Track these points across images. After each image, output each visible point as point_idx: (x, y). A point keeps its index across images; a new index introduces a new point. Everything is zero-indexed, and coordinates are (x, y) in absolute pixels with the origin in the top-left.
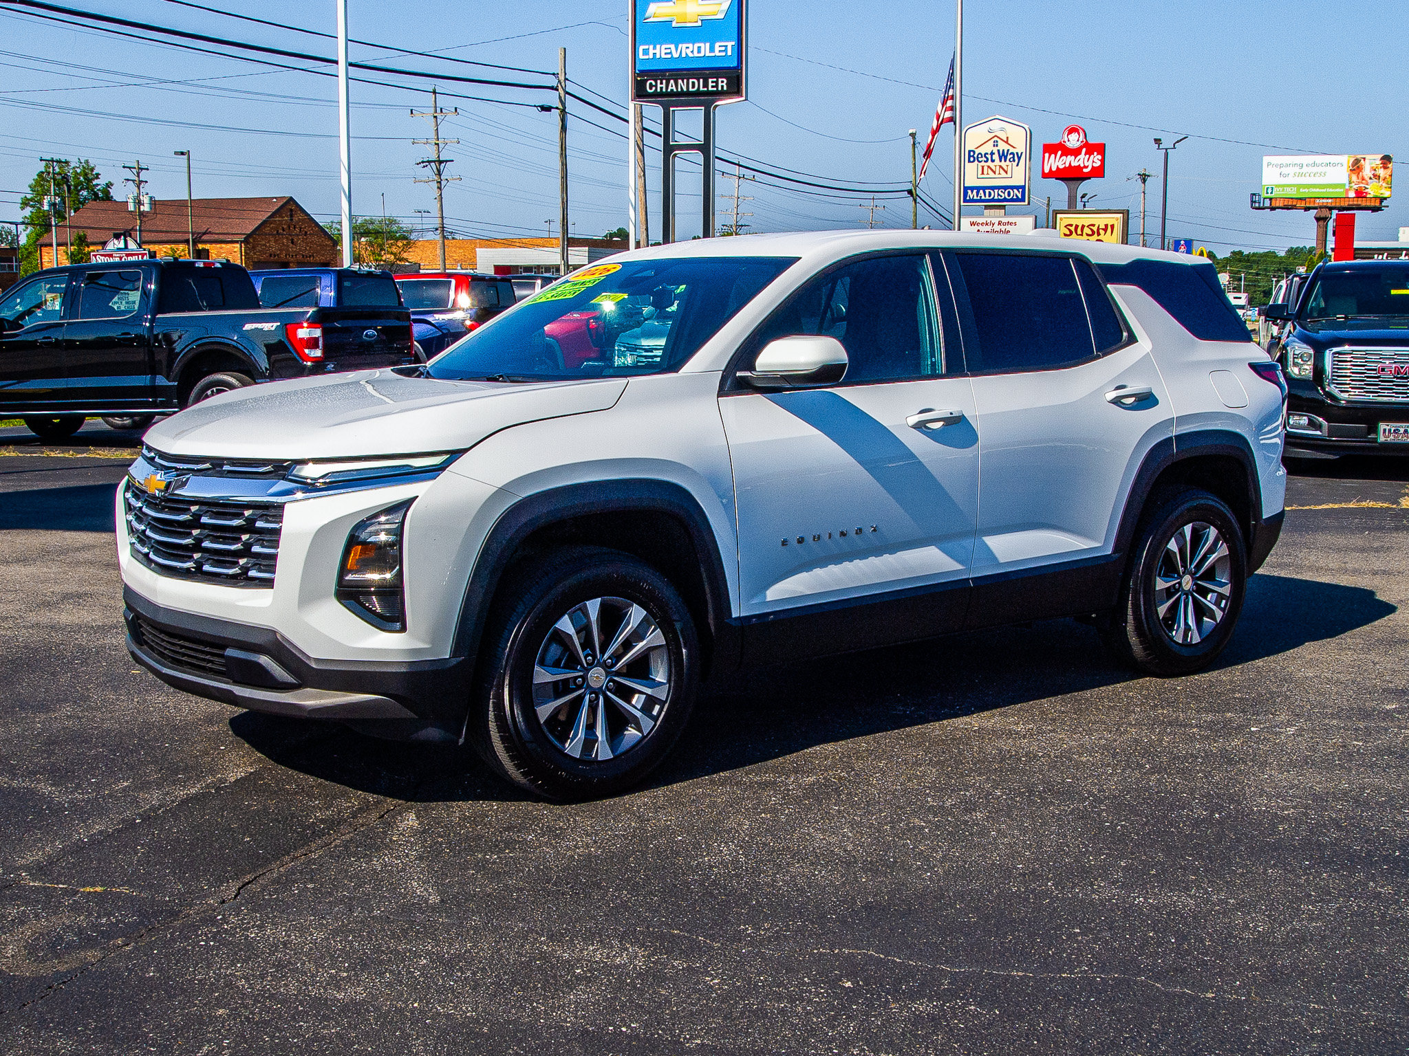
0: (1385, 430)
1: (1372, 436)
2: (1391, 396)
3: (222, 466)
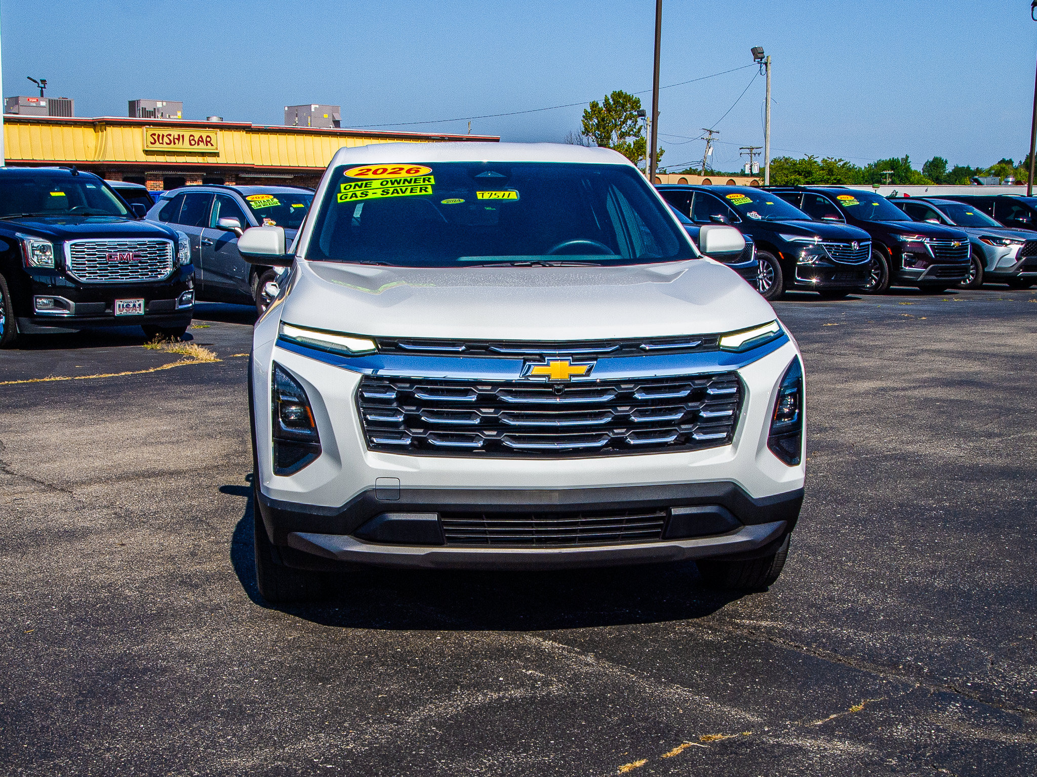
0: (119, 305)
1: (108, 311)
2: (118, 278)
3: (637, 346)
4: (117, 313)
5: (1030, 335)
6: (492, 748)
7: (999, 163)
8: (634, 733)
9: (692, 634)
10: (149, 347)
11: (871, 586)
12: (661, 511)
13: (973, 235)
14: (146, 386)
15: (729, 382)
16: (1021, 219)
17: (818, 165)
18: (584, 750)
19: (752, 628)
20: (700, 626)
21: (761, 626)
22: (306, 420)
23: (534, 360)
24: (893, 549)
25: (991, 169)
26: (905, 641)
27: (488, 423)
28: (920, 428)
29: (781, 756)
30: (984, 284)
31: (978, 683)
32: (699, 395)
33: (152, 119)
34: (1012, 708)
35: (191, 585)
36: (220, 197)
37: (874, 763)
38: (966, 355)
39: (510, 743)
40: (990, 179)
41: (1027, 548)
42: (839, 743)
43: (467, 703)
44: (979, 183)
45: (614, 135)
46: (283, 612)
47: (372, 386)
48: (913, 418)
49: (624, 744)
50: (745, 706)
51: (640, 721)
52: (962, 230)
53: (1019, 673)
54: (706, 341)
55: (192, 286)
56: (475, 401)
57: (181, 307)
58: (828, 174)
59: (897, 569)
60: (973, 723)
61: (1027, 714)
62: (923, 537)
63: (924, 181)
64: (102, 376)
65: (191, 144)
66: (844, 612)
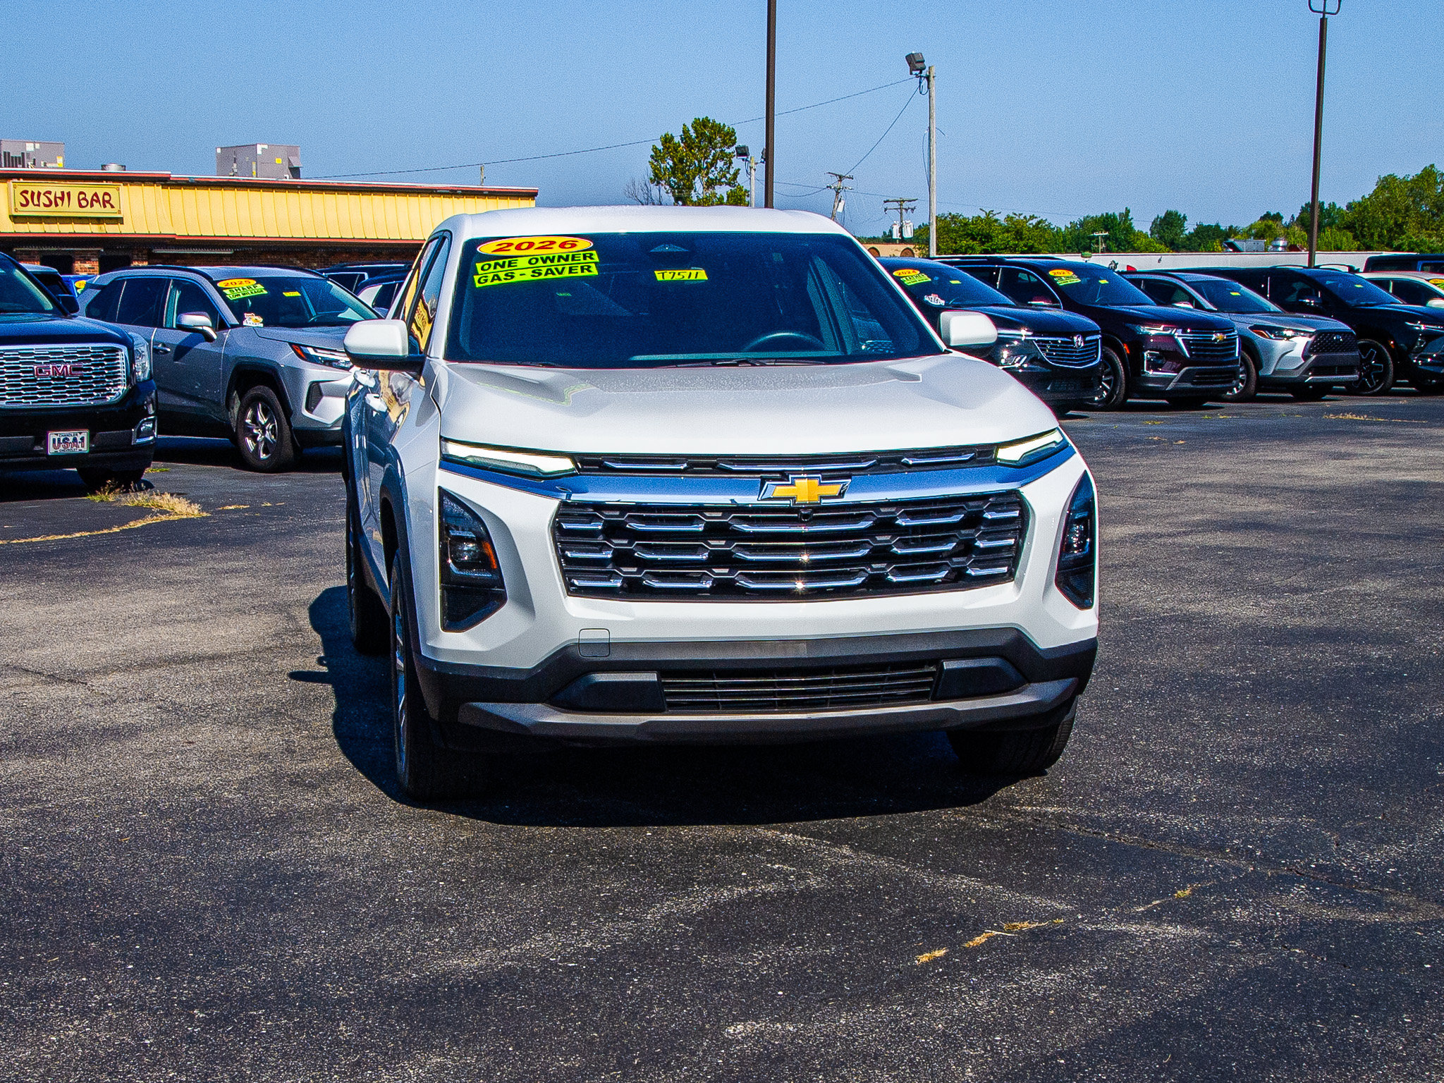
0: (54, 440)
1: (37, 448)
2: (51, 401)
3: (898, 460)
4: (51, 451)
5: (1332, 463)
6: (759, 942)
7: (1263, 218)
8: (924, 924)
9: (964, 823)
10: (97, 498)
11: (1175, 766)
12: (930, 666)
13: (1242, 323)
14: (119, 550)
15: (1009, 504)
16: (1307, 301)
17: (1001, 225)
18: (870, 943)
19: (1036, 815)
20: (971, 814)
21: (1046, 812)
22: (484, 560)
23: (774, 480)
24: (1194, 725)
25: (1251, 228)
26: (1228, 823)
27: (718, 559)
28: (1203, 583)
29: (1105, 941)
30: (1258, 394)
31: (1323, 865)
32: (974, 520)
33: (20, 169)
34: (1368, 888)
35: (306, 785)
36: (178, 283)
37: (1215, 946)
38: (1249, 490)
39: (779, 937)
40: (1252, 241)
41: (1363, 720)
42: (1170, 928)
43: (711, 899)
44: (1236, 250)
45: (698, 184)
46: (439, 811)
47: (573, 515)
48: (1189, 571)
49: (915, 935)
50: (1049, 893)
51: (926, 912)
52: (1225, 317)
53: (1371, 852)
54: (980, 454)
55: (151, 411)
56: (704, 531)
57: (138, 441)
58: (1015, 239)
59: (1203, 747)
60: (1324, 904)
61: (1387, 894)
62: (1229, 712)
63: (1154, 247)
64: (50, 538)
65: (81, 206)
66: (1147, 795)
